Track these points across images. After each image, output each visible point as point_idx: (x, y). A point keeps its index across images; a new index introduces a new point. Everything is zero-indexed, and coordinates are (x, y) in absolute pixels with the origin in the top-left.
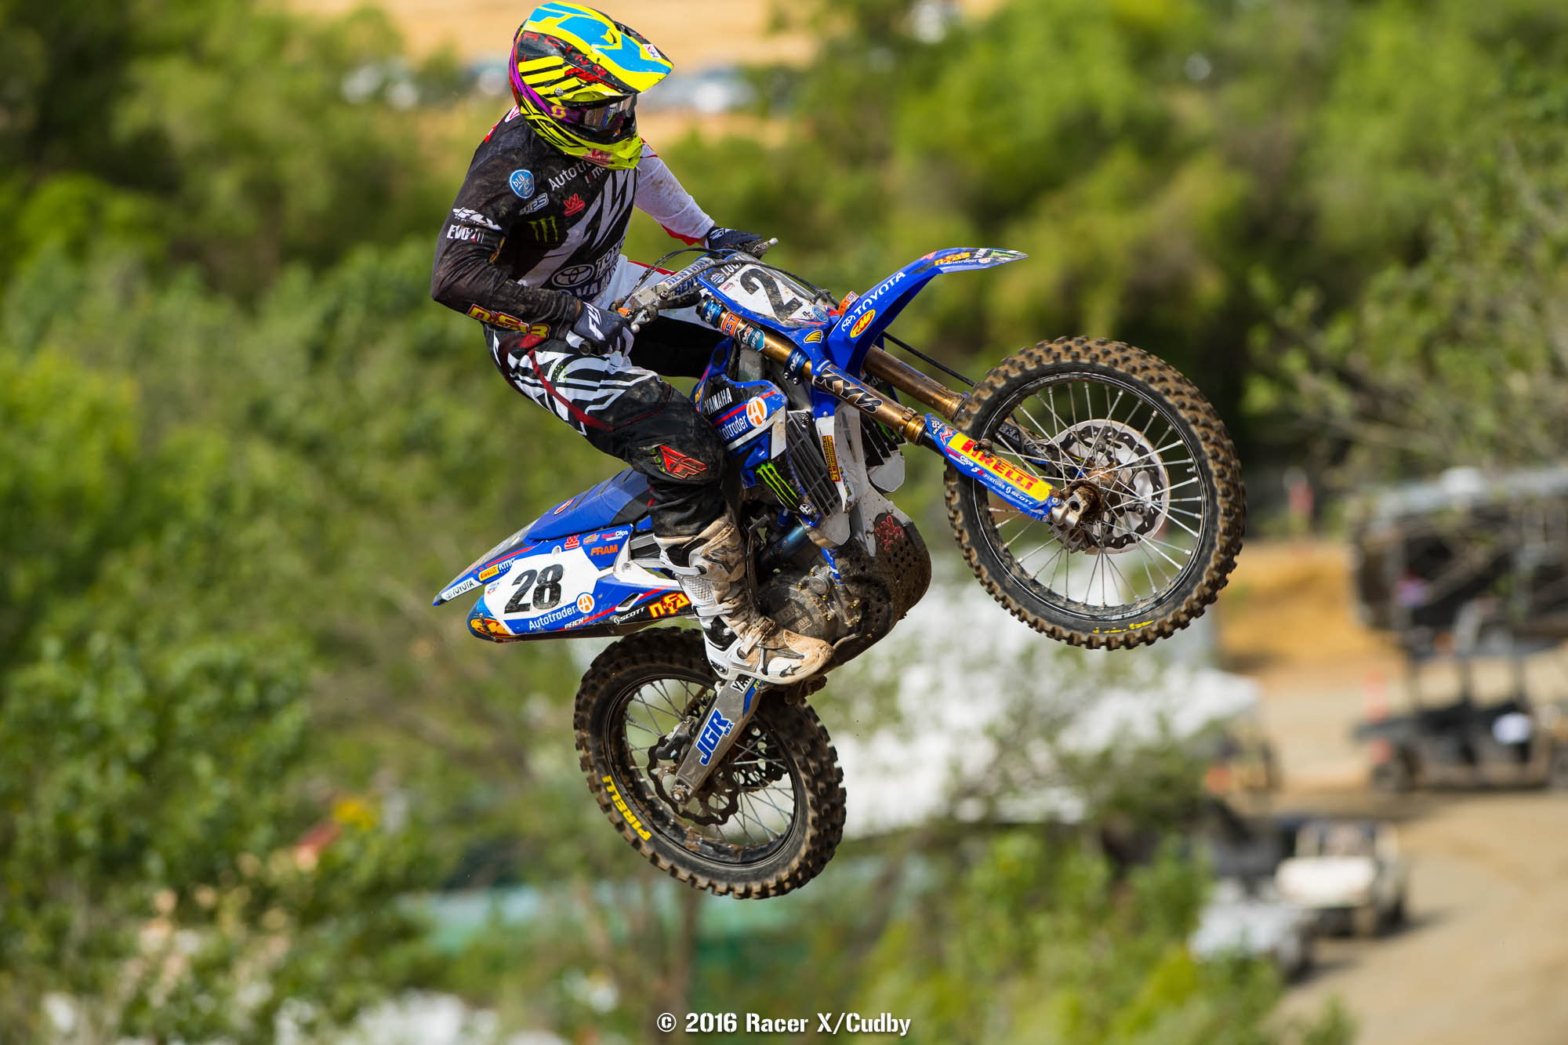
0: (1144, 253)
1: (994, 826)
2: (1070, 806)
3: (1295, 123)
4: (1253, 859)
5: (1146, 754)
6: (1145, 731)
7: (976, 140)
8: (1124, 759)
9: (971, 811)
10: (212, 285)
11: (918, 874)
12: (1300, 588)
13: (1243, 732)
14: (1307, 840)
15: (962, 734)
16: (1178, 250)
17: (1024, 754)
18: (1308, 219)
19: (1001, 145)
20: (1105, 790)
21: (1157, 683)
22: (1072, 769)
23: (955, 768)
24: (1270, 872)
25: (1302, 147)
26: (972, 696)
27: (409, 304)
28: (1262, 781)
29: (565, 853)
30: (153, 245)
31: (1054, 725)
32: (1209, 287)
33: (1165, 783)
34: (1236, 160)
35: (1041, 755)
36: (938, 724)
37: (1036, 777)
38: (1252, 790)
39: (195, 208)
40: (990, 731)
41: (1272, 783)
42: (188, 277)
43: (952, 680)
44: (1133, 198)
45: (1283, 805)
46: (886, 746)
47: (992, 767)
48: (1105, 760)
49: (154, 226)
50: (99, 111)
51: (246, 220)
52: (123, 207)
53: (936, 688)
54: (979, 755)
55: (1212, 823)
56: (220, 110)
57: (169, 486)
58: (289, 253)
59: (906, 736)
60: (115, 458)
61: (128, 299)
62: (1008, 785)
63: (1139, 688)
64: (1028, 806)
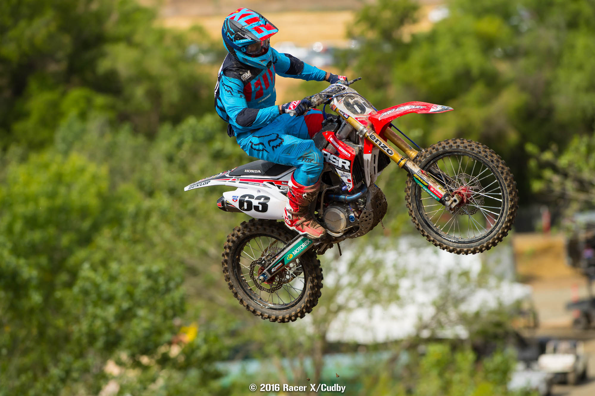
0: (488, 122)
1: (434, 340)
2: (462, 332)
3: (547, 74)
4: (529, 354)
5: (492, 313)
6: (493, 304)
7: (424, 80)
8: (484, 315)
9: (426, 334)
10: (135, 131)
11: (404, 358)
12: (545, 251)
13: (526, 306)
14: (550, 347)
15: (423, 305)
16: (501, 122)
17: (446, 313)
18: (550, 110)
19: (434, 81)
20: (476, 327)
21: (498, 287)
22: (464, 319)
23: (420, 318)
24: (536, 359)
25: (548, 84)
26: (426, 291)
27: (209, 138)
28: (532, 324)
29: (271, 348)
30: (111, 115)
31: (458, 301)
32: (513, 137)
33: (499, 325)
34: (523, 88)
35: (453, 314)
36: (413, 301)
37: (450, 321)
38: (528, 327)
39: (127, 100)
40: (434, 303)
41: (536, 325)
42: (126, 128)
43: (419, 284)
44: (484, 102)
45: (540, 333)
46: (394, 309)
47: (433, 318)
48: (477, 315)
49: (112, 108)
50: (92, 64)
51: (147, 105)
52: (100, 100)
53: (413, 287)
54: (429, 312)
55: (512, 340)
56: (138, 63)
57: (120, 206)
58: (163, 119)
59: (402, 305)
60: (100, 195)
61: (102, 135)
62: (441, 325)
63: (489, 289)
64: (448, 333)
